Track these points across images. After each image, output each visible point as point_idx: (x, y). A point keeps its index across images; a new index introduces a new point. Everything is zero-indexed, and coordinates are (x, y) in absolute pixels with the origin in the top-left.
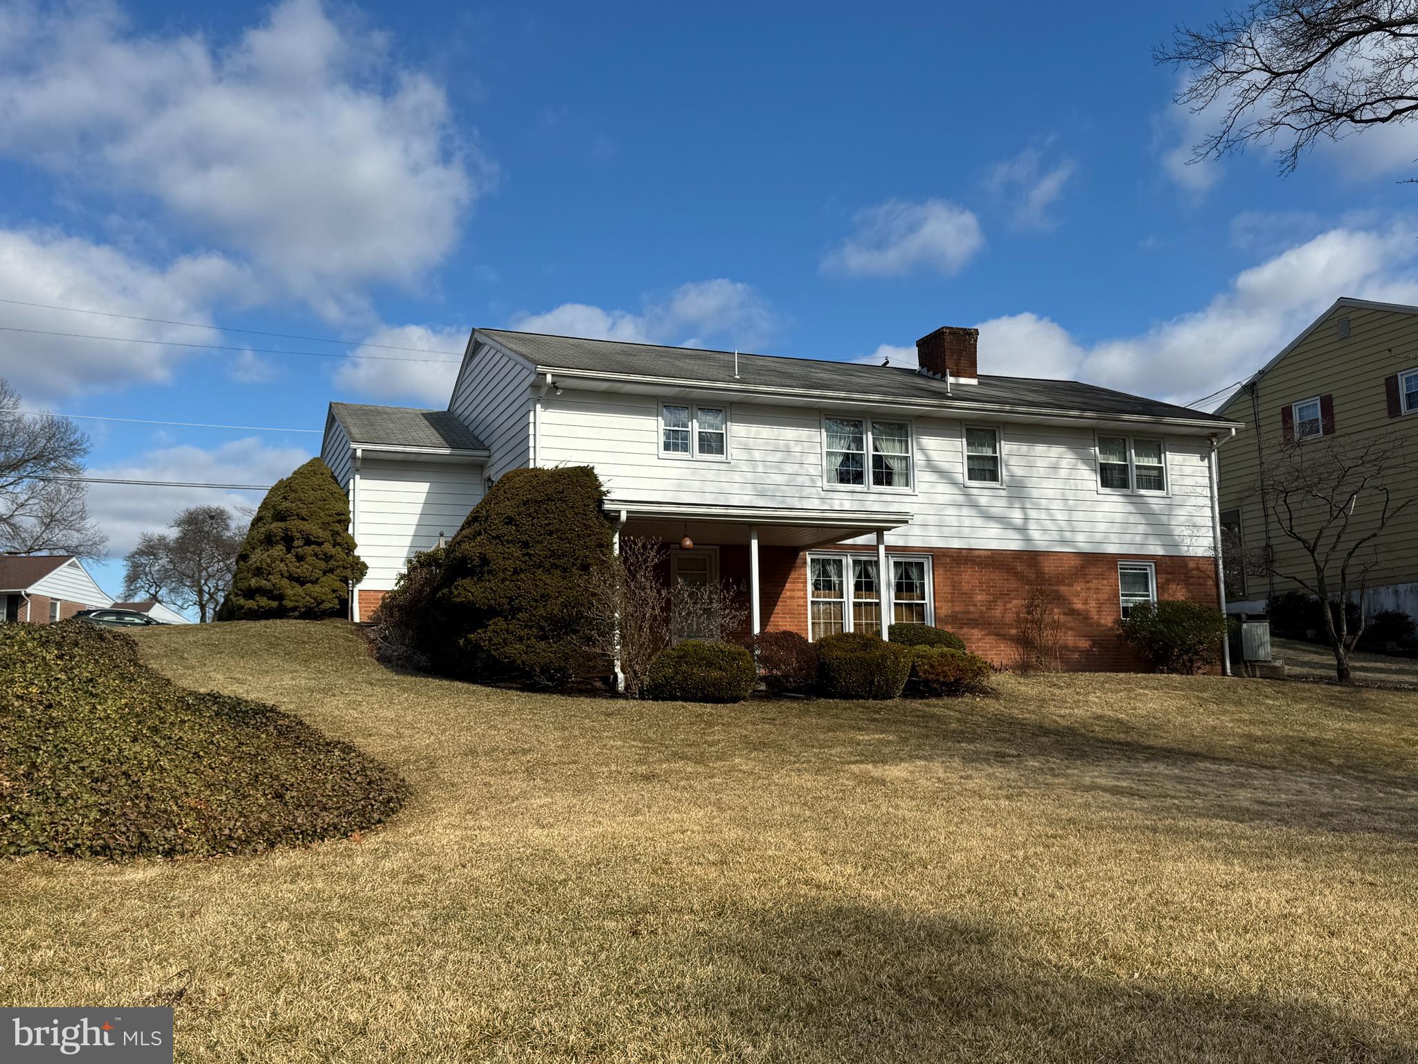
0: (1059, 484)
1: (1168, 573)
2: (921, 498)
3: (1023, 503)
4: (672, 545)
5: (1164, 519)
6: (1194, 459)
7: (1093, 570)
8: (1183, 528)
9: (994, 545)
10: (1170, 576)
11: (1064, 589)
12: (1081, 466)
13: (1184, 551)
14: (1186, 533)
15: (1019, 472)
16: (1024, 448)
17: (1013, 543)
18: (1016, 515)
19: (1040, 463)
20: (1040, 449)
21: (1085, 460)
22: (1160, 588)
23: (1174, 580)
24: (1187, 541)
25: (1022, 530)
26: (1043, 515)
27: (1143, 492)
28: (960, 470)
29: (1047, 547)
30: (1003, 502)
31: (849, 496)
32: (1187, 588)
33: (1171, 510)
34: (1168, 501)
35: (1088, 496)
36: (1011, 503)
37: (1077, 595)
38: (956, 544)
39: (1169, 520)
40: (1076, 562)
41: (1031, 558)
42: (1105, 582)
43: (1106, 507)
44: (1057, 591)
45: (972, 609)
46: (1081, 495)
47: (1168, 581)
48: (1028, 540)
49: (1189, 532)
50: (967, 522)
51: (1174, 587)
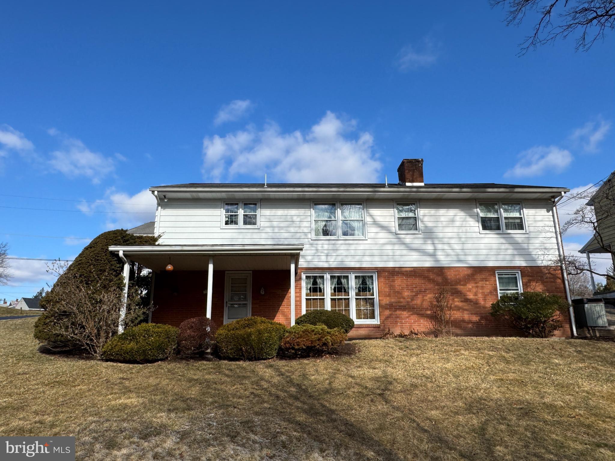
0: (456, 230)
1: (528, 276)
2: (369, 241)
3: (433, 241)
4: (226, 272)
5: (525, 246)
6: (543, 212)
7: (478, 277)
8: (538, 250)
9: (415, 265)
10: (531, 278)
11: (460, 287)
12: (469, 219)
13: (539, 263)
14: (540, 253)
15: (430, 224)
16: (432, 211)
17: (428, 263)
18: (429, 248)
19: (442, 219)
20: (442, 211)
21: (471, 216)
22: (525, 285)
23: (534, 280)
24: (542, 257)
25: (433, 255)
26: (446, 247)
27: (510, 231)
28: (394, 225)
29: (449, 264)
30: (420, 241)
31: (327, 242)
32: (544, 284)
33: (529, 240)
34: (527, 236)
35: (474, 235)
36: (425, 241)
37: (470, 291)
38: (391, 265)
39: (528, 246)
40: (469, 272)
41: (440, 271)
42: (488, 283)
43: (486, 241)
44: (456, 289)
45: (402, 300)
46: (469, 235)
47: (530, 281)
48: (437, 261)
49: (542, 253)
50: (398, 252)
51: (534, 284)
